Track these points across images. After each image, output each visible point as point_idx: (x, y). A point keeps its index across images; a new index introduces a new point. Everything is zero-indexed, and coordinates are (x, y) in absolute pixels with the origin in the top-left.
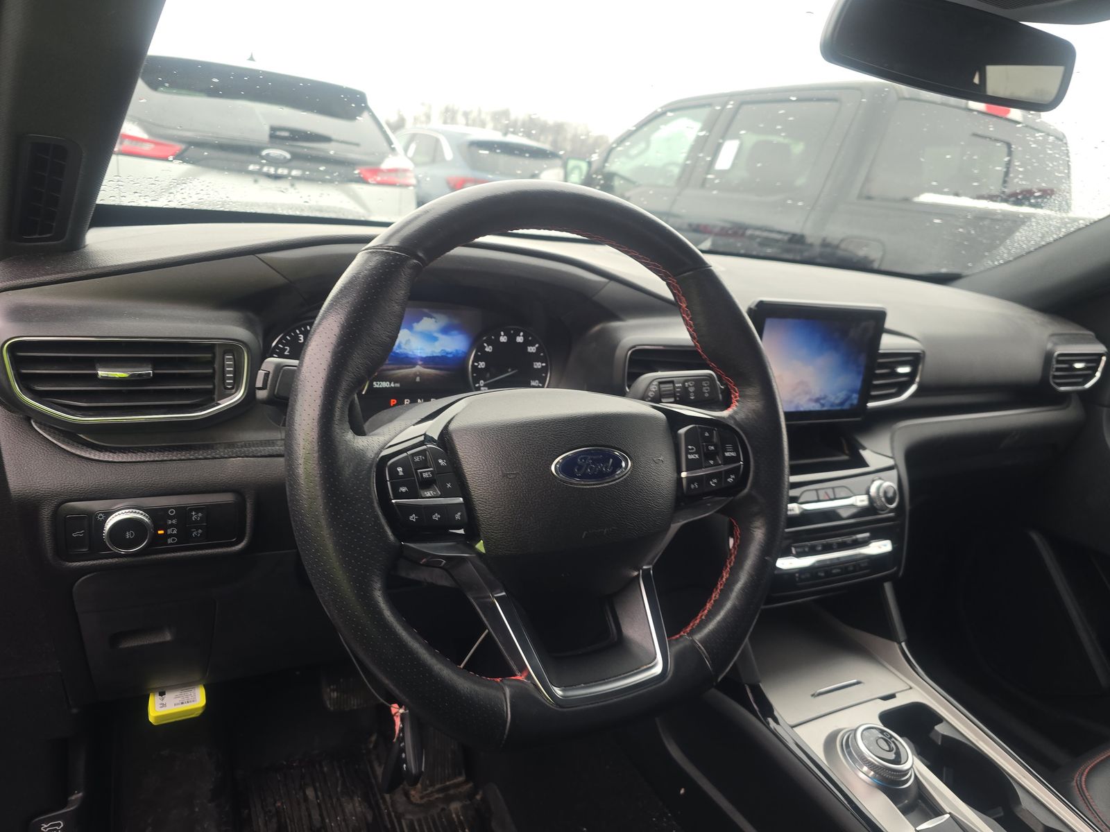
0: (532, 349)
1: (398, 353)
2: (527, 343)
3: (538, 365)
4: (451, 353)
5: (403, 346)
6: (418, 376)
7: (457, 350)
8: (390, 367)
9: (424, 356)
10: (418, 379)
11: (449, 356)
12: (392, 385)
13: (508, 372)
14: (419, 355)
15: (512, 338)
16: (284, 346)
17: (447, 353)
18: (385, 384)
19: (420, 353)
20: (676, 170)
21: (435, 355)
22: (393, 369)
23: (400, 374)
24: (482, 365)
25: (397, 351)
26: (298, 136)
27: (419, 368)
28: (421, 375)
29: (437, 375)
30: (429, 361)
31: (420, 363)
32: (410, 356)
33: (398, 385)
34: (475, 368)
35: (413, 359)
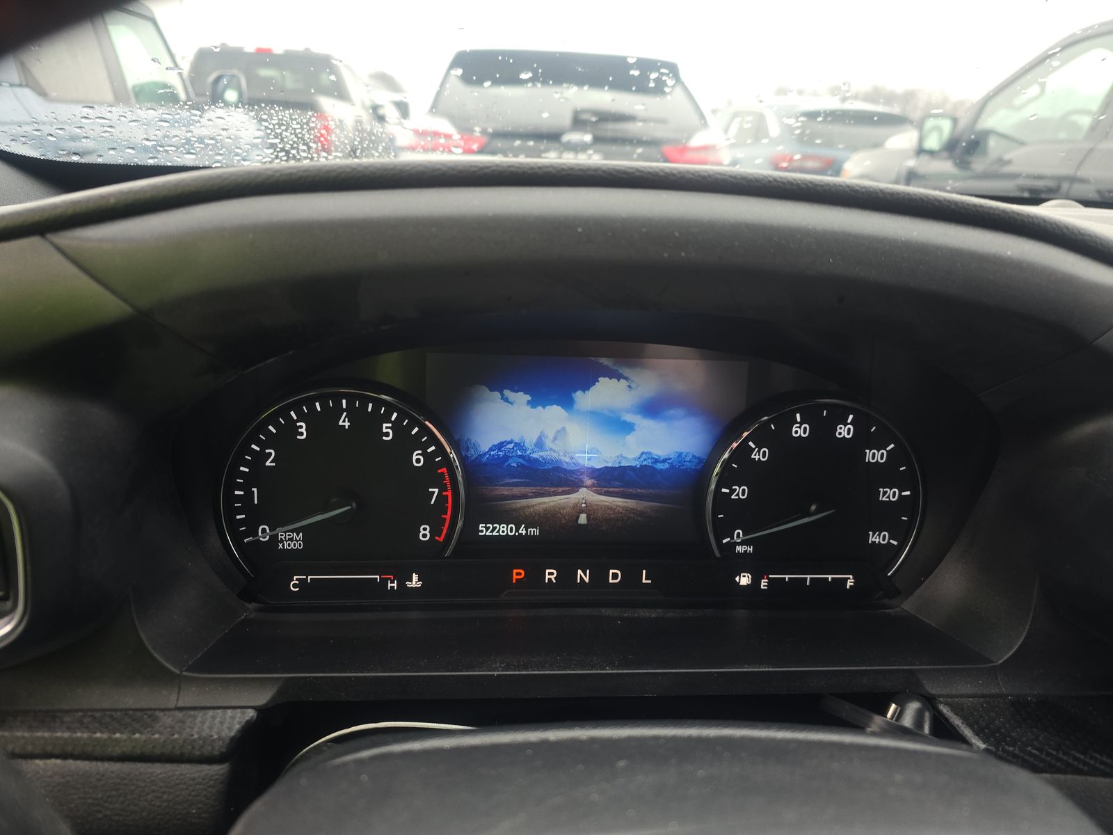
0: (876, 456)
1: (536, 460)
2: (863, 440)
3: (890, 495)
4: (664, 461)
5: (548, 444)
6: (582, 512)
7: (680, 455)
8: (516, 491)
9: (598, 465)
10: (583, 519)
11: (659, 466)
12: (522, 531)
13: (810, 515)
14: (587, 464)
15: (822, 430)
16: (263, 446)
17: (656, 461)
18: (504, 530)
19: (589, 459)
20: (1086, 121)
21: (624, 464)
22: (525, 496)
23: (539, 508)
24: (740, 492)
25: (535, 456)
26: (605, 117)
27: (584, 495)
28: (589, 510)
29: (626, 509)
30: (608, 478)
31: (589, 482)
32: (565, 466)
33: (535, 531)
34: (722, 501)
35: (572, 472)
